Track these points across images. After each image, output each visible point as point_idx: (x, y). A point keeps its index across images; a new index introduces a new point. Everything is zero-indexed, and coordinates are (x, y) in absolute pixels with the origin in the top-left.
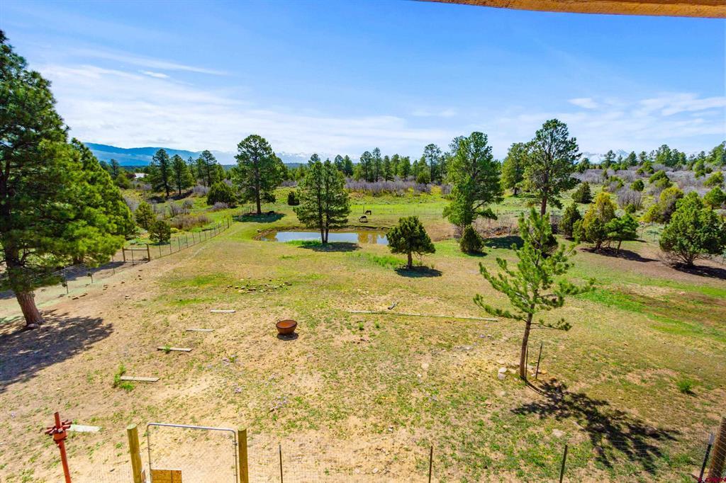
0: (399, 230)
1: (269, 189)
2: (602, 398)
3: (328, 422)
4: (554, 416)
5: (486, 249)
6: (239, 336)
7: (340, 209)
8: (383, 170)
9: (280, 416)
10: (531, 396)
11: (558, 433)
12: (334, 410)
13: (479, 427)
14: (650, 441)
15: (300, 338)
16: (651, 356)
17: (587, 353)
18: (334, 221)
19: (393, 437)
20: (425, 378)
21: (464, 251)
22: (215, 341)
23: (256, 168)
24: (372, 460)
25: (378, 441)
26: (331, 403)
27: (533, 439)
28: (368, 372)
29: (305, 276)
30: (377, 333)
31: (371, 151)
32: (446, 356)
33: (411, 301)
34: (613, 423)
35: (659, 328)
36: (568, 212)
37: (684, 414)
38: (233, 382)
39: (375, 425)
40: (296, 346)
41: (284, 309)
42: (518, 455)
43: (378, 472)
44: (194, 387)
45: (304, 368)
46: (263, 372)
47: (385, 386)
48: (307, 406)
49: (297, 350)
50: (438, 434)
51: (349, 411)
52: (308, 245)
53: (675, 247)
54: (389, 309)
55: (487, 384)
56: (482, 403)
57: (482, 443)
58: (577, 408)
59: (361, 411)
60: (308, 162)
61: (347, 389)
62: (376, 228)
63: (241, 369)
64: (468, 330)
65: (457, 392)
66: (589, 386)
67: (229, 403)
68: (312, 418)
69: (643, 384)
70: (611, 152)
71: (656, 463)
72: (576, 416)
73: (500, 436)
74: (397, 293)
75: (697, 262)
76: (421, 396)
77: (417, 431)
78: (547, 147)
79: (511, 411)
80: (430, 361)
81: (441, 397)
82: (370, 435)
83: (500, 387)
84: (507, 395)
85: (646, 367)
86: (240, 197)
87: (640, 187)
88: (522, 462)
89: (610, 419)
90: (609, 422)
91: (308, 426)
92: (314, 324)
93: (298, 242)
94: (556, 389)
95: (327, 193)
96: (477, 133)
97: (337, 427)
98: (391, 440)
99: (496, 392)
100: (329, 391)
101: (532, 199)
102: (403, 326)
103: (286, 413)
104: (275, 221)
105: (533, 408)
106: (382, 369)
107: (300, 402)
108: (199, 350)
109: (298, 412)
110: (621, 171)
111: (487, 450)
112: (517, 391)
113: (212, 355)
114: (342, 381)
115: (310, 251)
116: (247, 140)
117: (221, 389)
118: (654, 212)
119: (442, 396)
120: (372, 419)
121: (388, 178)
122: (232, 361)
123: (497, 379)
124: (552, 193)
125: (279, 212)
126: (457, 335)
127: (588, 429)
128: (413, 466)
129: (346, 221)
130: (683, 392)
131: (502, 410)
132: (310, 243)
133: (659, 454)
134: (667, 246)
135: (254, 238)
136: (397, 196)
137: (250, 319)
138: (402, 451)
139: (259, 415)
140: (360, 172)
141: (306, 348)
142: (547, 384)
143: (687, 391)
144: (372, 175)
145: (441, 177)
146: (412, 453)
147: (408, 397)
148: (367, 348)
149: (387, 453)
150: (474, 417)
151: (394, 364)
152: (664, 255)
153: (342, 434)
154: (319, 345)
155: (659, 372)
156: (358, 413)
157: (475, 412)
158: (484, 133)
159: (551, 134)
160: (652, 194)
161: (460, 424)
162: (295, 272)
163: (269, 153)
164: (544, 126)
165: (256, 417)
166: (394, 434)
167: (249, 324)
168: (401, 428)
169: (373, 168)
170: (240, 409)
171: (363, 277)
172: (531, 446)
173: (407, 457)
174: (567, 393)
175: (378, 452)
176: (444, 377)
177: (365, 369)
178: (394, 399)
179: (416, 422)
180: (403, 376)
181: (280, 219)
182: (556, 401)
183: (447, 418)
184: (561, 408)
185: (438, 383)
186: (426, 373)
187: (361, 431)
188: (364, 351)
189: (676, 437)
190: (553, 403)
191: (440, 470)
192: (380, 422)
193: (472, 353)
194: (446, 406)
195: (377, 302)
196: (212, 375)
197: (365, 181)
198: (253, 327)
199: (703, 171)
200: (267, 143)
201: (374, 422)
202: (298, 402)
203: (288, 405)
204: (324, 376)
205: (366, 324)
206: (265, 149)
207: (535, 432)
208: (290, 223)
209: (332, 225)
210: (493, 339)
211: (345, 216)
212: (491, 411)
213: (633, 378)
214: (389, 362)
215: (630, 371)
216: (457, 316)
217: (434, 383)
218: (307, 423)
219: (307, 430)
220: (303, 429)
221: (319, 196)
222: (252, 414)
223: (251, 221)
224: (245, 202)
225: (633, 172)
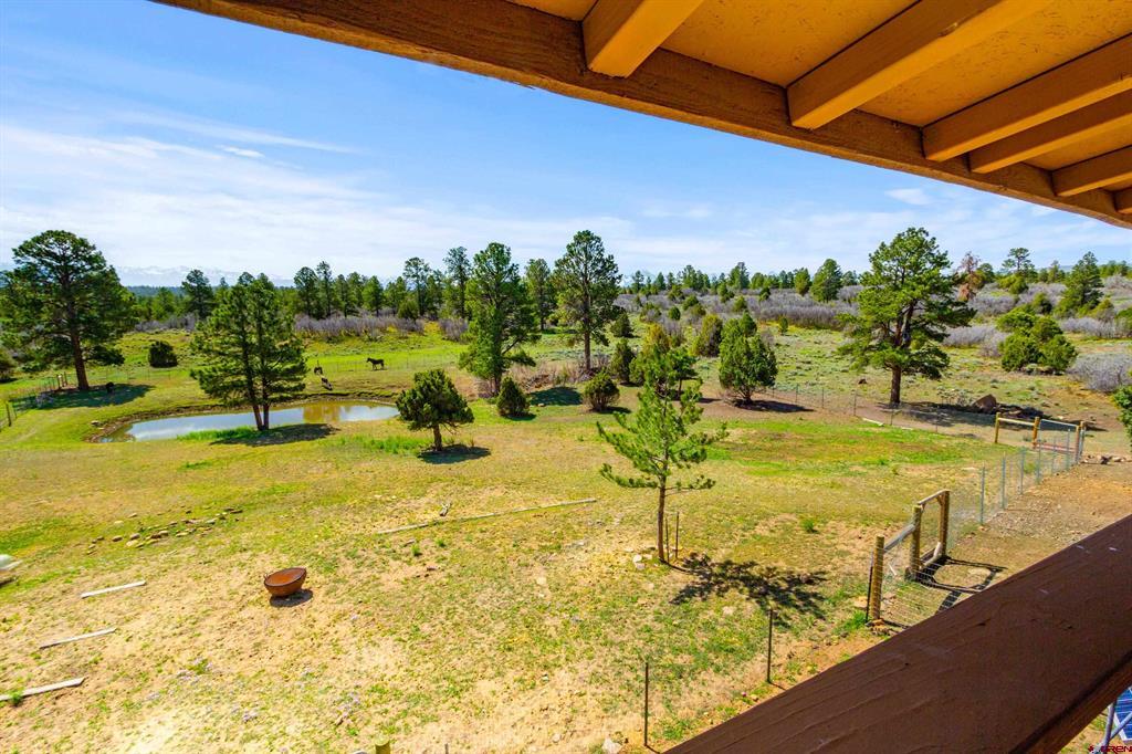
0: (418, 393)
1: (104, 337)
2: (747, 560)
3: (448, 704)
4: (713, 594)
5: (532, 409)
6: (187, 625)
7: (289, 366)
8: (339, 297)
9: (360, 726)
10: (681, 580)
11: (729, 611)
12: (446, 683)
13: (647, 635)
14: (808, 589)
15: (319, 595)
16: (765, 504)
17: (709, 515)
18: (280, 389)
19: (553, 686)
20: (549, 597)
21: (503, 414)
22: (131, 648)
23: (69, 297)
24: (544, 727)
25: (537, 700)
26: (434, 675)
27: (709, 626)
28: (467, 613)
29: (259, 493)
30: (447, 554)
31: (313, 267)
32: (561, 562)
33: (469, 498)
34: (771, 582)
35: (756, 473)
36: (619, 350)
37: (820, 553)
38: (227, 705)
39: (521, 681)
40: (319, 608)
41: (254, 555)
42: (703, 649)
43: (562, 739)
44: (139, 743)
45: (356, 639)
46: (279, 670)
47: (503, 625)
48: (397, 695)
49: (324, 615)
50: (605, 661)
51: (471, 676)
52: (230, 438)
53: (734, 382)
54: (442, 515)
55: (629, 580)
56: (636, 605)
57: (660, 652)
58: (731, 578)
59: (489, 670)
60: (180, 285)
61: (448, 648)
62: (347, 395)
63: (230, 679)
64: (569, 521)
65: (600, 601)
66: (730, 551)
67: (243, 742)
68: (418, 707)
69: (773, 535)
70: (639, 273)
71: (823, 608)
72: (736, 586)
73: (675, 635)
74: (440, 490)
75: (755, 397)
76: (558, 622)
77: (579, 667)
78: (582, 266)
79: (671, 602)
80: (544, 573)
81: (583, 615)
82: (521, 696)
83: (645, 580)
84: (657, 587)
85: (766, 516)
86: (26, 359)
87: (676, 315)
88: (711, 656)
89: (765, 579)
90: (766, 583)
91: (419, 721)
92: (332, 566)
93: (204, 435)
94: (701, 563)
95: (260, 341)
96: (496, 244)
97: (466, 705)
98: (553, 693)
99: (643, 586)
100: (420, 660)
101: (572, 336)
102: (478, 535)
103: (366, 716)
104: (131, 400)
105: (689, 592)
106: (484, 603)
107: (382, 691)
108: (103, 675)
109: (389, 707)
110: (652, 296)
111: (671, 656)
112: (665, 578)
113: (143, 675)
114: (433, 638)
115: (242, 448)
116: (38, 240)
117: (208, 725)
118: (698, 345)
119: (584, 613)
120: (511, 675)
121: (348, 312)
122: (200, 670)
123: (637, 571)
124: (594, 326)
125: (136, 383)
126: (558, 530)
127: (752, 595)
128: (600, 711)
129: (302, 387)
130: (808, 532)
131: (661, 605)
132: (232, 433)
133: (821, 599)
134: (726, 381)
135: (87, 438)
136: (371, 340)
137: (189, 588)
138: (575, 698)
139: (319, 739)
140: (296, 303)
141: (339, 607)
142: (688, 562)
143: (811, 530)
144: (319, 307)
145: (434, 309)
146: (588, 697)
147: (543, 628)
148: (445, 580)
149: (559, 709)
150: (636, 625)
151: (499, 589)
152: (725, 392)
153: (480, 711)
154: (360, 596)
155: (779, 518)
156: (487, 674)
157: (634, 619)
158: (506, 245)
159: (585, 249)
160: (690, 322)
161: (625, 639)
162: (234, 489)
163: (100, 267)
164: (576, 238)
165: (316, 743)
166: (553, 681)
167: (192, 597)
168: (556, 671)
169: (320, 295)
170: (276, 743)
171: (371, 475)
172: (711, 635)
173: (585, 704)
174: (713, 565)
175: (545, 712)
176: (572, 588)
177: (460, 610)
178: (525, 637)
179: (571, 657)
180: (520, 603)
181: (142, 395)
182: (709, 577)
183: (606, 637)
184: (717, 583)
185: (572, 598)
186: (547, 591)
187: (506, 695)
188: (441, 585)
189: (826, 576)
190: (706, 580)
191: (634, 702)
192: (525, 674)
193: (589, 549)
194: (596, 623)
195: (417, 509)
196: (168, 709)
197: (307, 317)
198: (208, 601)
199: (727, 296)
200: (94, 248)
201: (517, 677)
202: (377, 694)
203: (364, 704)
204: (400, 640)
205: (422, 545)
206: (90, 260)
207: (707, 617)
208: (169, 402)
209: (274, 396)
210: (604, 525)
211: (299, 379)
212: (650, 610)
213: (761, 530)
214: (489, 590)
215: (756, 524)
216: (544, 505)
217: (566, 600)
218: (414, 718)
219: (420, 729)
220: (413, 729)
221: (245, 345)
222: (305, 742)
223: (69, 405)
224: (43, 367)
225: (664, 297)
